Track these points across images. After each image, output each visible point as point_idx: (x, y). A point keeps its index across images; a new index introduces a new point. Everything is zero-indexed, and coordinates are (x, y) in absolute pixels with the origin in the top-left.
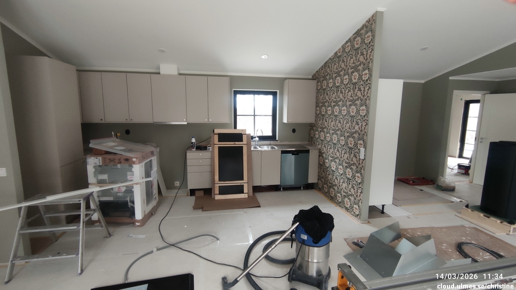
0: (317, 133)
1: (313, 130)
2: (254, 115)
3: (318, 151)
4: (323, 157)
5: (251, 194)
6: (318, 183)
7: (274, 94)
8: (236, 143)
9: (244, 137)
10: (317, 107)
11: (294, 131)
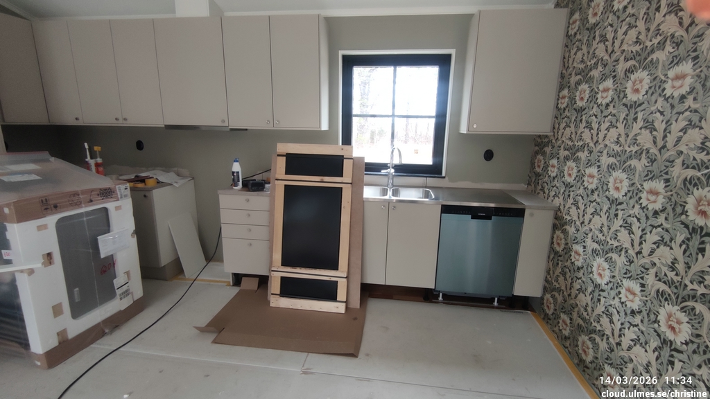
0: (554, 162)
1: (544, 154)
2: (393, 116)
3: (551, 214)
4: (565, 232)
5: (356, 302)
6: (542, 298)
7: (443, 61)
8: (327, 179)
9: (347, 166)
10: (561, 88)
11: (489, 155)
